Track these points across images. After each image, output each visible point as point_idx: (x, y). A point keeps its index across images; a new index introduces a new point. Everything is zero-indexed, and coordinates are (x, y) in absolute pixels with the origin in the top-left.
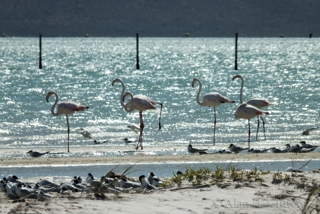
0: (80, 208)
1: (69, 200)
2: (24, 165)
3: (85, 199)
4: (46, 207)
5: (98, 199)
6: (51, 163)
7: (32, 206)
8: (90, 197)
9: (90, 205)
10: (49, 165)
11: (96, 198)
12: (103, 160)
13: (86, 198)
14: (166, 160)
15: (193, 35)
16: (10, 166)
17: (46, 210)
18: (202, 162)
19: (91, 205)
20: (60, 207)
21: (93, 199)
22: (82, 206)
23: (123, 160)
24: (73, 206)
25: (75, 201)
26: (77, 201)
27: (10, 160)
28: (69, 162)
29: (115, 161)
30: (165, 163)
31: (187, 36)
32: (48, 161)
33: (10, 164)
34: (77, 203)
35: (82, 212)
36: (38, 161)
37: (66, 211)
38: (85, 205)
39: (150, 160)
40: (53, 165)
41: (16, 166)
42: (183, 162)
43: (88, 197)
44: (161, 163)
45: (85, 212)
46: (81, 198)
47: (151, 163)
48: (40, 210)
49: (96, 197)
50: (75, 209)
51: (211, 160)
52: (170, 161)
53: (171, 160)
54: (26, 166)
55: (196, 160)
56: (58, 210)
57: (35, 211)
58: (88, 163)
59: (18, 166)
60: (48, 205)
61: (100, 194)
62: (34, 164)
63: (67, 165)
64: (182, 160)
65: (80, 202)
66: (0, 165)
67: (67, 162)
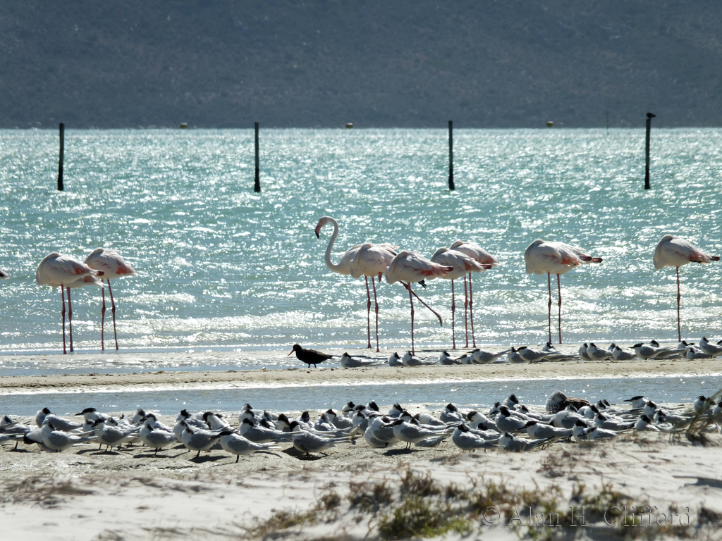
0: (668, 461)
1: (640, 446)
2: (353, 382)
3: (667, 444)
4: (603, 459)
6: (404, 378)
7: (577, 457)
8: (677, 440)
9: (685, 456)
10: (400, 382)
11: (690, 443)
12: (506, 371)
13: (669, 442)
16: (325, 384)
17: (608, 466)
18: (700, 375)
19: (687, 455)
20: (632, 461)
21: (685, 445)
22: (668, 457)
23: (544, 371)
24: (653, 458)
25: (651, 449)
26: (656, 449)
27: (324, 372)
30: (626, 377)
31: (549, 126)
32: (399, 374)
33: (324, 379)
34: (657, 452)
35: (676, 469)
37: (646, 467)
38: (675, 456)
39: (597, 370)
40: (407, 382)
41: (336, 384)
42: (661, 375)
43: (674, 441)
45: (681, 469)
46: (660, 442)
47: (599, 378)
48: (598, 466)
49: (689, 440)
50: (659, 464)
51: (715, 370)
52: (636, 373)
54: (356, 384)
56: (629, 465)
57: (589, 468)
58: (477, 377)
59: (340, 385)
60: (607, 456)
61: (697, 434)
62: (371, 380)
63: (436, 381)
64: (660, 371)
65: (663, 451)
66: (306, 383)
67: (436, 375)
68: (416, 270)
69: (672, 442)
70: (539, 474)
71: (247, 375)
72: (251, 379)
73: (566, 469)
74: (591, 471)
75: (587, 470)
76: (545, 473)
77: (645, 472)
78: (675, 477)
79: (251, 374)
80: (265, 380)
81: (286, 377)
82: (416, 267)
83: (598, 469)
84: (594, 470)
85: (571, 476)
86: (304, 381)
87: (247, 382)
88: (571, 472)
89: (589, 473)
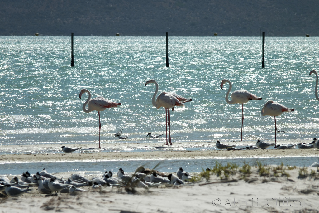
0: (111, 202)
1: (101, 194)
2: (56, 160)
3: (115, 193)
4: (78, 201)
5: (129, 193)
6: (82, 159)
7: (64, 200)
8: (120, 191)
9: (121, 199)
10: (80, 161)
11: (127, 192)
12: (134, 155)
14: (195, 155)
16: (43, 161)
17: (77, 204)
18: (230, 158)
20: (91, 202)
21: (123, 193)
22: (113, 200)
23: (152, 156)
24: (104, 200)
25: (106, 196)
27: (43, 156)
28: (100, 157)
29: (145, 156)
30: (194, 159)
31: (215, 35)
32: (80, 157)
33: (43, 159)
34: (108, 197)
35: (113, 206)
36: (70, 156)
37: (97, 205)
38: (116, 199)
39: (179, 155)
40: (84, 161)
42: (211, 158)
44: (190, 158)
46: (111, 192)
48: (72, 204)
50: (106, 203)
51: (238, 155)
52: (199, 157)
53: (199, 155)
54: (58, 161)
55: (224, 156)
56: (89, 204)
58: (119, 158)
59: (50, 162)
60: (80, 199)
61: (130, 188)
62: (66, 160)
63: (98, 160)
65: (111, 197)
66: (33, 161)
67: (99, 158)
68: (101, 105)
69: (118, 192)
70: (41, 208)
71: (4, 157)
72: (6, 159)
73: (55, 206)
74: (68, 207)
75: (66, 206)
76: (44, 208)
77: (96, 207)
78: (110, 210)
79: (6, 157)
80: (13, 159)
81: (23, 158)
82: (101, 104)
83: (72, 206)
84: (69, 206)
85: (58, 209)
86: (32, 160)
87: (4, 160)
88: (57, 207)
89: (66, 208)
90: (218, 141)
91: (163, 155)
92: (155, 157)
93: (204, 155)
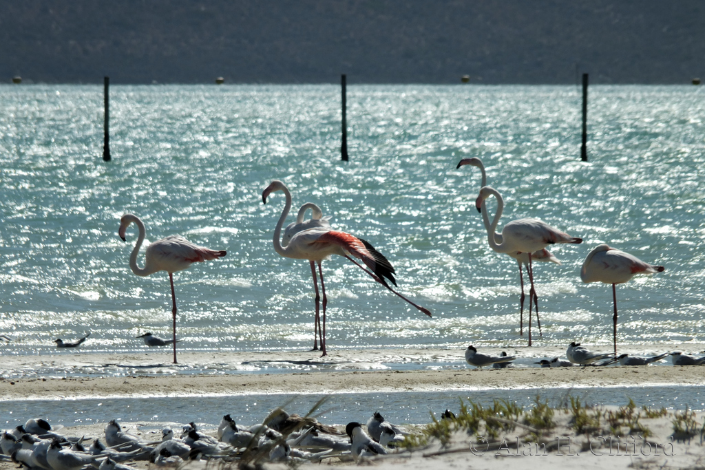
2: (67, 395)
6: (132, 391)
10: (127, 396)
12: (260, 383)
14: (413, 382)
15: (480, 78)
16: (32, 398)
18: (501, 388)
23: (307, 383)
27: (33, 383)
28: (176, 388)
29: (289, 384)
30: (410, 391)
31: (465, 81)
32: (126, 386)
33: (32, 391)
36: (100, 385)
39: (374, 382)
40: (135, 396)
41: (46, 398)
42: (454, 388)
44: (401, 390)
47: (376, 391)
51: (522, 382)
52: (423, 385)
53: (425, 382)
54: (72, 398)
55: (485, 383)
58: (223, 389)
59: (51, 399)
62: (90, 393)
63: (172, 395)
64: (452, 383)
66: (8, 396)
67: (172, 388)
86: (5, 394)
90: (471, 348)
91: (333, 383)
92: (314, 386)
93: (436, 382)
